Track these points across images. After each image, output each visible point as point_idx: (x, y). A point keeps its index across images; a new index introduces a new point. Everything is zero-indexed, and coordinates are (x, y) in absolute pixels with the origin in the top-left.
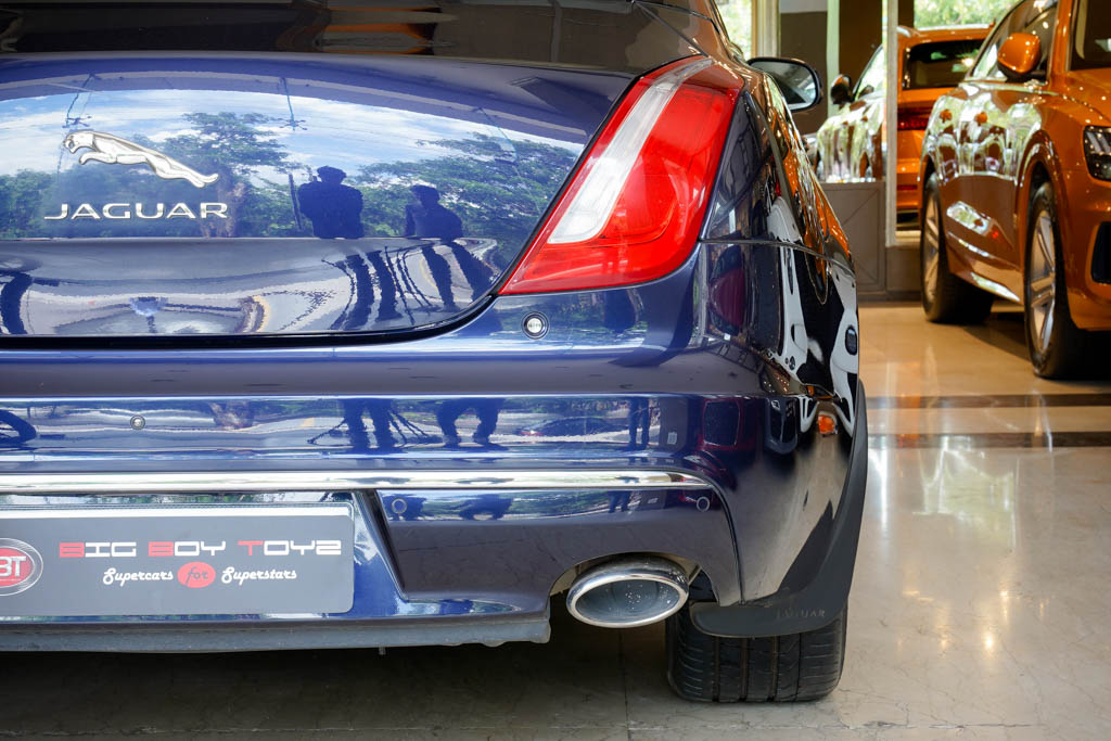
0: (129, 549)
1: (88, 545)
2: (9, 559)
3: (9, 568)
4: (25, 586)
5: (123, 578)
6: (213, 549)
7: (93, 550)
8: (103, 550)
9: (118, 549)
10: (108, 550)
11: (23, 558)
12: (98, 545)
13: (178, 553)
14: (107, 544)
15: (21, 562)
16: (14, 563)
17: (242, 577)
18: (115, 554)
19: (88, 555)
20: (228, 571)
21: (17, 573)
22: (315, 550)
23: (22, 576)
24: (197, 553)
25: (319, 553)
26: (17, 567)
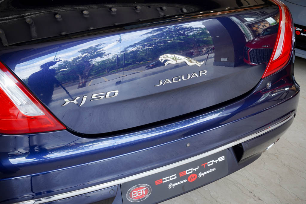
0: (174, 177)
1: (163, 179)
2: (141, 190)
3: (142, 193)
4: (147, 196)
5: (174, 185)
6: (196, 169)
7: (165, 180)
8: (167, 179)
9: (172, 178)
10: (169, 179)
11: (145, 189)
12: (166, 178)
13: (187, 174)
14: (168, 177)
15: (145, 190)
16: (143, 191)
17: (203, 174)
18: (171, 179)
19: (164, 182)
20: (200, 174)
21: (144, 193)
22: (219, 161)
23: (146, 194)
24: (192, 172)
25: (220, 161)
26: (144, 192)
